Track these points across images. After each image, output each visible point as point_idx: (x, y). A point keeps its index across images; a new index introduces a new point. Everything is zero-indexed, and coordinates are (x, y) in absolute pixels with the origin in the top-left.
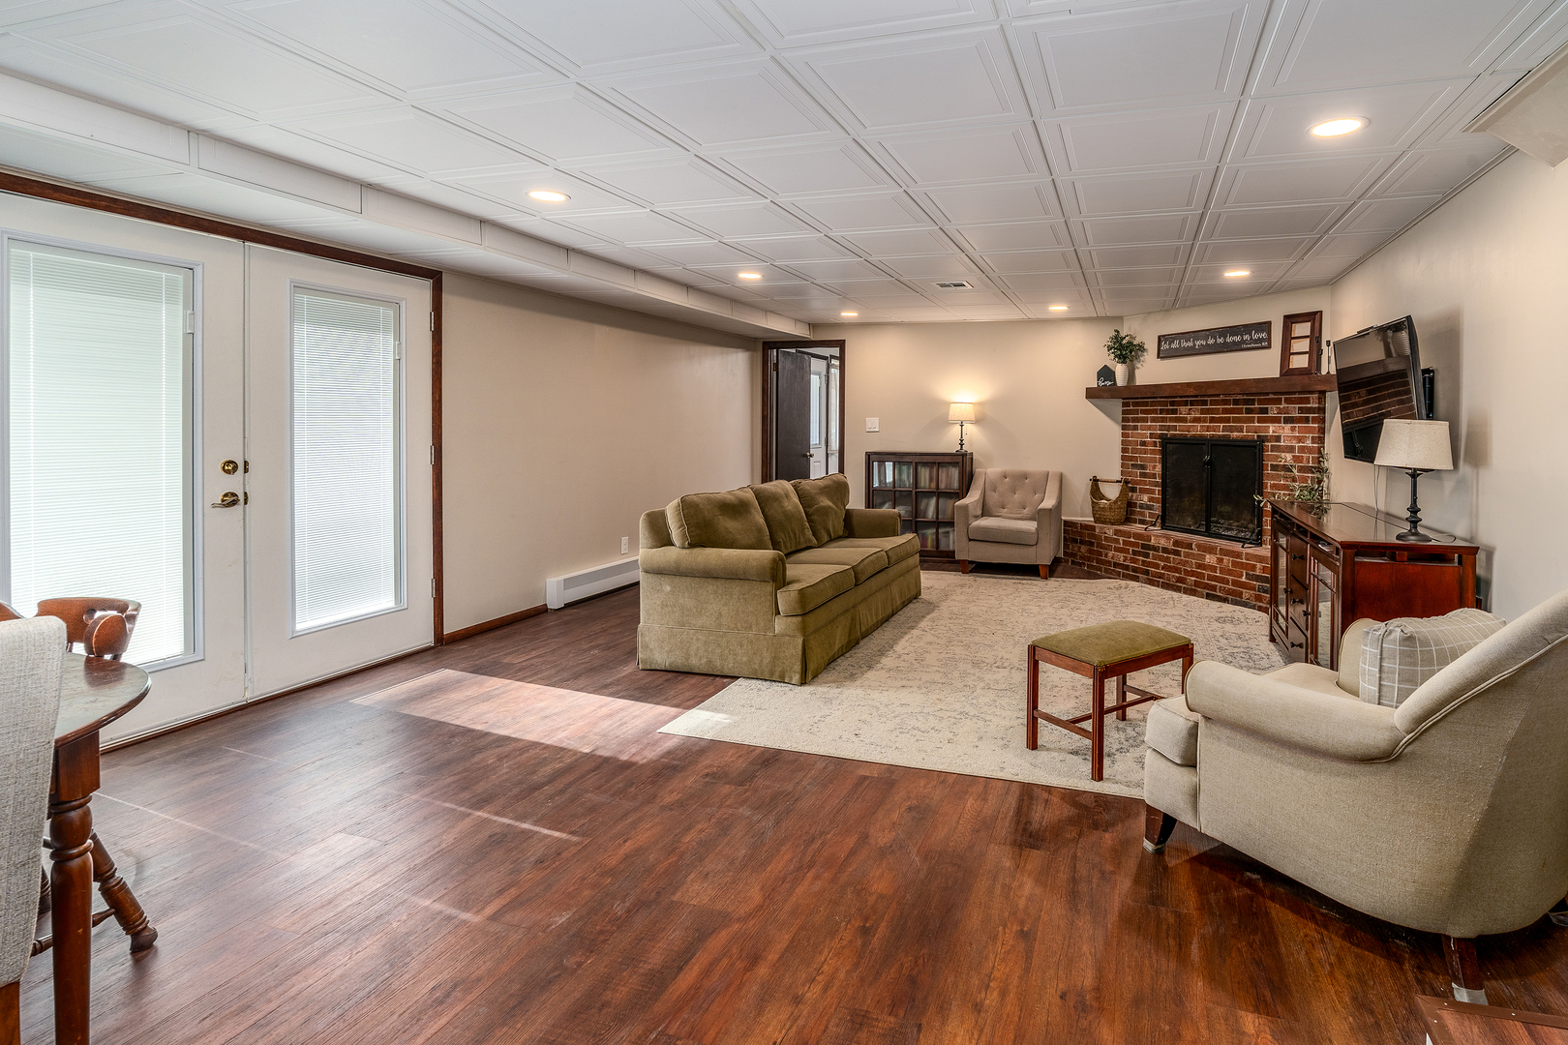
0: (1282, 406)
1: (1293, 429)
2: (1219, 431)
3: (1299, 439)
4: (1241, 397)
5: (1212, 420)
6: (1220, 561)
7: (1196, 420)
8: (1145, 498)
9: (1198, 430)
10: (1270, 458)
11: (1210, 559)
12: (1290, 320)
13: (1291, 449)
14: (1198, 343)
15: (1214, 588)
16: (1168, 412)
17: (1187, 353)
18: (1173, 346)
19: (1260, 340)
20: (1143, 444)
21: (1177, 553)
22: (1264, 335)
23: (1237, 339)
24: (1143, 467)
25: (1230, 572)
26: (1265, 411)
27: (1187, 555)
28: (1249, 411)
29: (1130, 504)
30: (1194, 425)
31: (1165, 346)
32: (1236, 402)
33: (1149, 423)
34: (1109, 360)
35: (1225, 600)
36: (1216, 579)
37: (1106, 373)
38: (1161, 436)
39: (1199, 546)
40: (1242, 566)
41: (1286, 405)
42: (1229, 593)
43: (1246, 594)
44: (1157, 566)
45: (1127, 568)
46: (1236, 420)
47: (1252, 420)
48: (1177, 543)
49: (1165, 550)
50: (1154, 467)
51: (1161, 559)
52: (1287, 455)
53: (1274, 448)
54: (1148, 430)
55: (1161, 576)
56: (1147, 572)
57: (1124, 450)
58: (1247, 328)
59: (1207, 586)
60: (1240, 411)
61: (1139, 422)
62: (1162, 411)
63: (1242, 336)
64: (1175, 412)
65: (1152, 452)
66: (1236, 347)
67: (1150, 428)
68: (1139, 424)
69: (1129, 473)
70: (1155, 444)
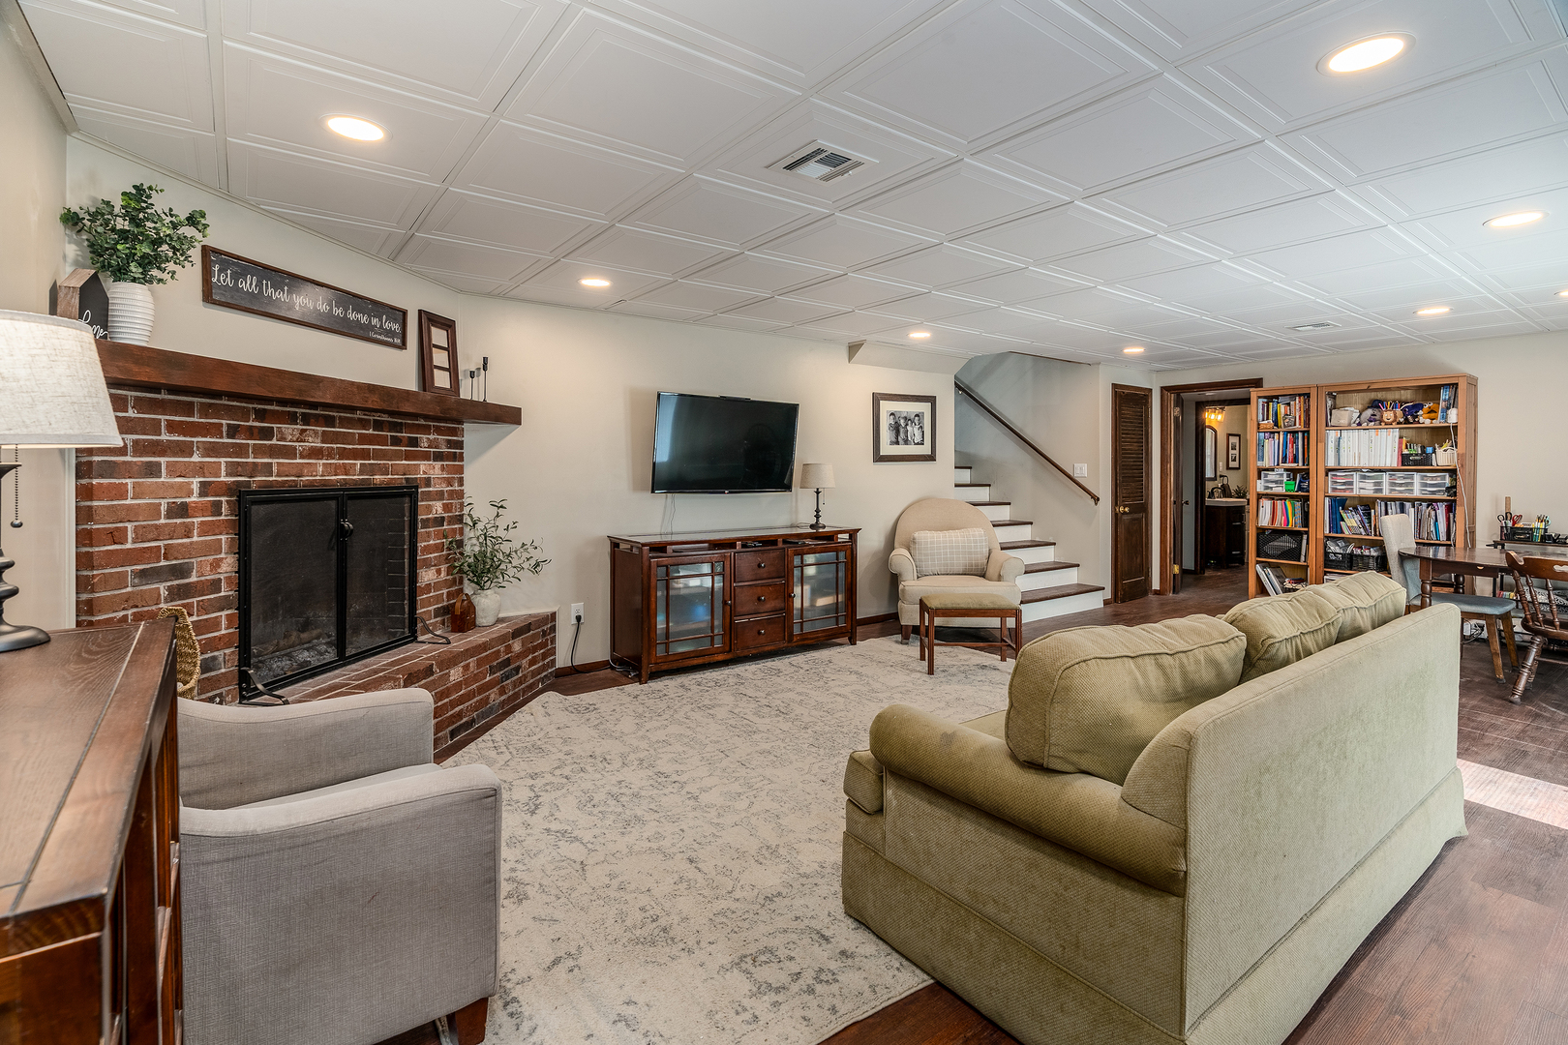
0: (428, 438)
1: (442, 468)
2: (355, 472)
3: (450, 483)
4: (385, 418)
5: (344, 454)
7: (315, 453)
9: (320, 472)
10: (423, 508)
12: (426, 319)
13: (440, 495)
16: (251, 433)
18: (243, 287)
19: (393, 334)
20: (182, 510)
22: (397, 327)
23: (363, 319)
24: (181, 571)
26: (415, 442)
28: (394, 441)
31: (223, 283)
32: (378, 425)
33: (196, 458)
38: (231, 489)
41: (434, 437)
46: (378, 455)
47: (398, 456)
50: (217, 564)
52: (440, 503)
53: (425, 496)
54: (192, 477)
58: (378, 307)
60: (381, 441)
61: (162, 454)
62: (233, 431)
63: (370, 316)
64: (267, 434)
65: (206, 529)
66: (361, 333)
67: (200, 470)
68: (163, 460)
69: (128, 598)
70: (216, 509)
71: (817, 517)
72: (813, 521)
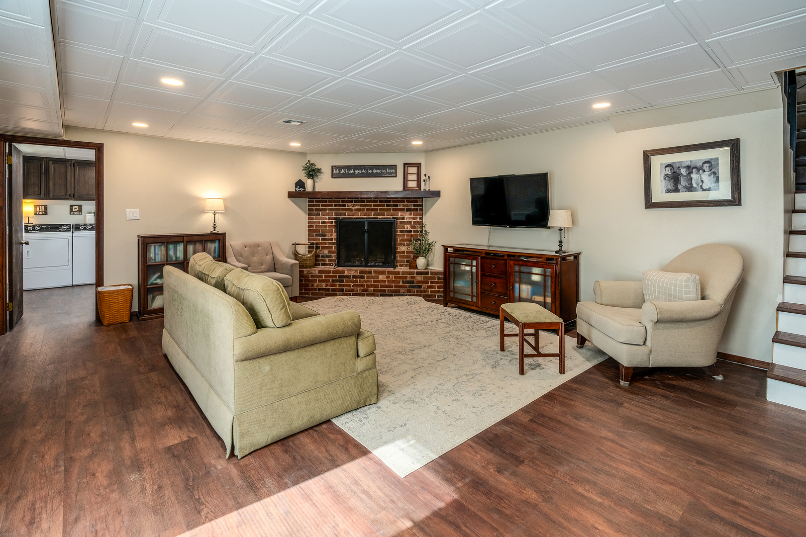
0: (405, 204)
1: (411, 214)
2: (371, 215)
3: (414, 218)
5: (367, 210)
6: (388, 277)
7: (358, 210)
8: (326, 252)
9: (359, 215)
10: (399, 227)
11: (381, 277)
12: (406, 165)
13: (409, 223)
14: (356, 172)
15: (385, 291)
16: (340, 206)
17: (350, 176)
18: (341, 172)
19: (391, 173)
20: (324, 223)
21: (363, 277)
22: (393, 171)
23: (379, 171)
24: (323, 235)
25: (393, 282)
26: (397, 206)
27: (368, 277)
28: (388, 206)
29: (317, 256)
30: (356, 213)
31: (336, 172)
33: (327, 212)
34: (303, 177)
35: (391, 295)
36: (386, 286)
37: (300, 184)
38: (335, 219)
39: (375, 272)
40: (400, 277)
41: (407, 203)
42: (393, 291)
43: (402, 291)
44: (349, 286)
45: (328, 290)
46: (381, 210)
47: (390, 210)
48: (361, 272)
49: (354, 277)
50: (332, 235)
51: (351, 281)
52: (408, 225)
53: (401, 223)
54: (327, 216)
55: (352, 290)
56: (343, 290)
57: (309, 227)
58: (384, 167)
59: (380, 291)
60: (383, 206)
61: (320, 211)
62: (336, 206)
63: (382, 170)
64: (344, 206)
65: (329, 227)
66: (379, 175)
67: (328, 214)
68: (320, 212)
69: (314, 239)
70: (332, 223)
71: (561, 246)
72: (558, 248)
